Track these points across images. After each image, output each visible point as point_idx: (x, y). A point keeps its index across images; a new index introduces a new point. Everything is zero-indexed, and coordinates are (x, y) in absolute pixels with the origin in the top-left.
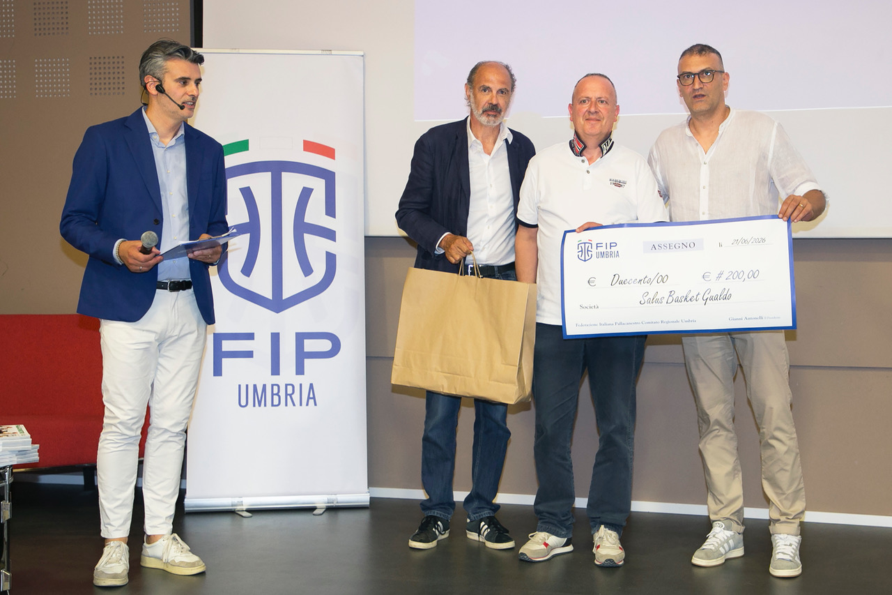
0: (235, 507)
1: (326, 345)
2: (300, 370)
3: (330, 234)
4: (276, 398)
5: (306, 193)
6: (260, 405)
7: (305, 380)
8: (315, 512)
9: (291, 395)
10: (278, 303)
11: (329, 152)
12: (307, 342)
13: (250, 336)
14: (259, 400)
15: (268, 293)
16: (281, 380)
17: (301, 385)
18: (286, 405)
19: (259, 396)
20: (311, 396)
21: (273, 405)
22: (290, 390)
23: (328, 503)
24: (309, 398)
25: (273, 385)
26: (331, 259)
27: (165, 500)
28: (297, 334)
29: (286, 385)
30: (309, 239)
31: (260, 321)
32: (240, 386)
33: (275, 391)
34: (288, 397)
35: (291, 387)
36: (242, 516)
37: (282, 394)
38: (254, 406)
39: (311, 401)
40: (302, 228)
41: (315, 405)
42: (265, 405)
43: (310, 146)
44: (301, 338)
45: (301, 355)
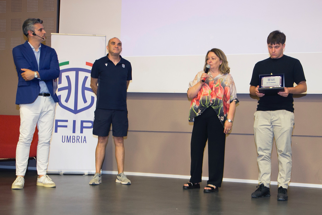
0: (59, 173)
1: (90, 125)
2: (82, 132)
4: (74, 140)
5: (86, 78)
6: (69, 142)
7: (83, 135)
8: (84, 175)
10: (76, 111)
12: (84, 123)
13: (67, 121)
14: (69, 141)
15: (73, 108)
16: (75, 135)
17: (82, 136)
18: (77, 142)
19: (68, 139)
20: (85, 140)
22: (78, 138)
23: (88, 173)
24: (84, 140)
25: (73, 136)
26: (93, 98)
27: (44, 164)
28: (81, 121)
29: (77, 136)
30: (86, 92)
31: (70, 116)
32: (63, 136)
33: (74, 138)
34: (78, 140)
36: (61, 176)
37: (76, 139)
38: (67, 142)
39: (85, 142)
40: (84, 88)
41: (86, 142)
42: (70, 142)
43: (88, 64)
44: (82, 122)
45: (82, 127)
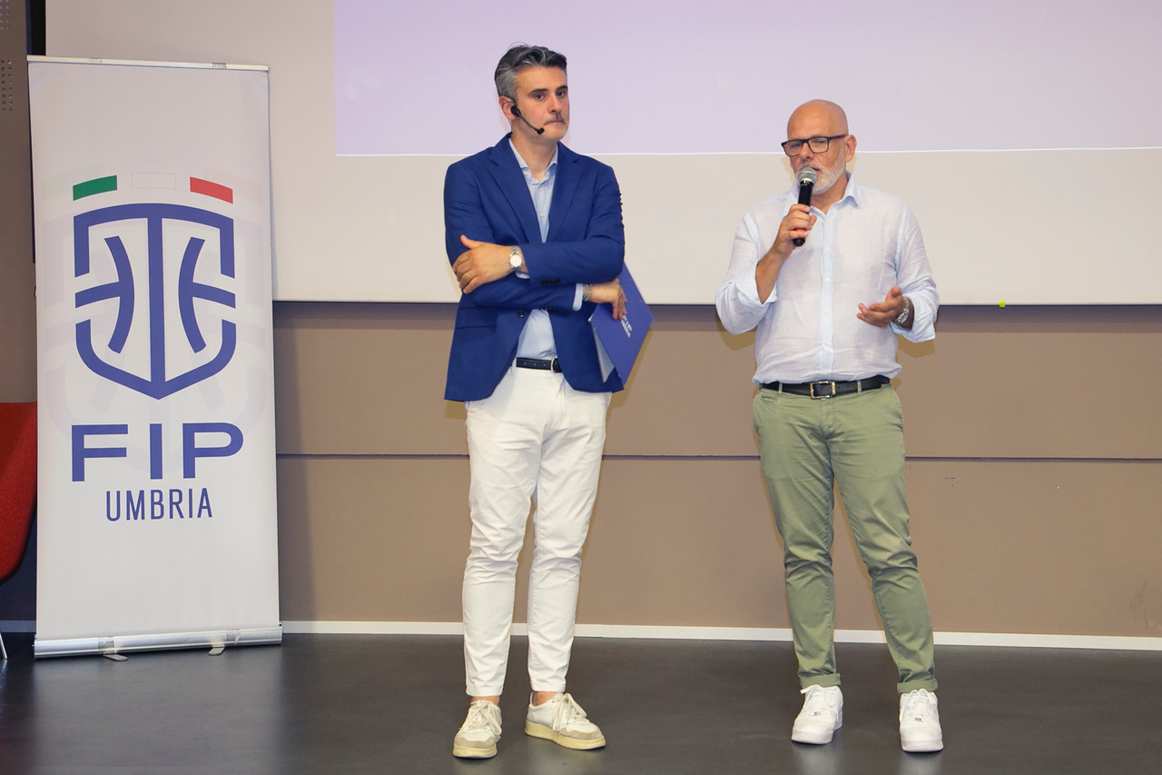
0: (103, 650)
1: (223, 440)
2: (189, 472)
3: (227, 299)
4: (157, 508)
5: (195, 246)
6: (136, 518)
7: (196, 485)
8: (211, 652)
9: (177, 504)
10: (158, 386)
11: (225, 194)
12: (197, 435)
13: (122, 429)
14: (135, 511)
15: (147, 376)
16: (163, 485)
17: (190, 490)
18: (171, 517)
19: (135, 506)
20: (205, 504)
21: (153, 517)
22: (176, 499)
23: (228, 640)
24: (201, 507)
25: (153, 492)
26: (229, 330)
27: (556, 645)
28: (186, 427)
29: (171, 491)
30: (199, 304)
31: (134, 409)
32: (108, 493)
33: (157, 499)
34: (174, 506)
35: (177, 493)
36: (114, 660)
37: (166, 503)
38: (128, 518)
39: (205, 511)
40: (190, 290)
41: (210, 515)
42: (143, 518)
43: (198, 186)
44: (190, 430)
45: (191, 454)
